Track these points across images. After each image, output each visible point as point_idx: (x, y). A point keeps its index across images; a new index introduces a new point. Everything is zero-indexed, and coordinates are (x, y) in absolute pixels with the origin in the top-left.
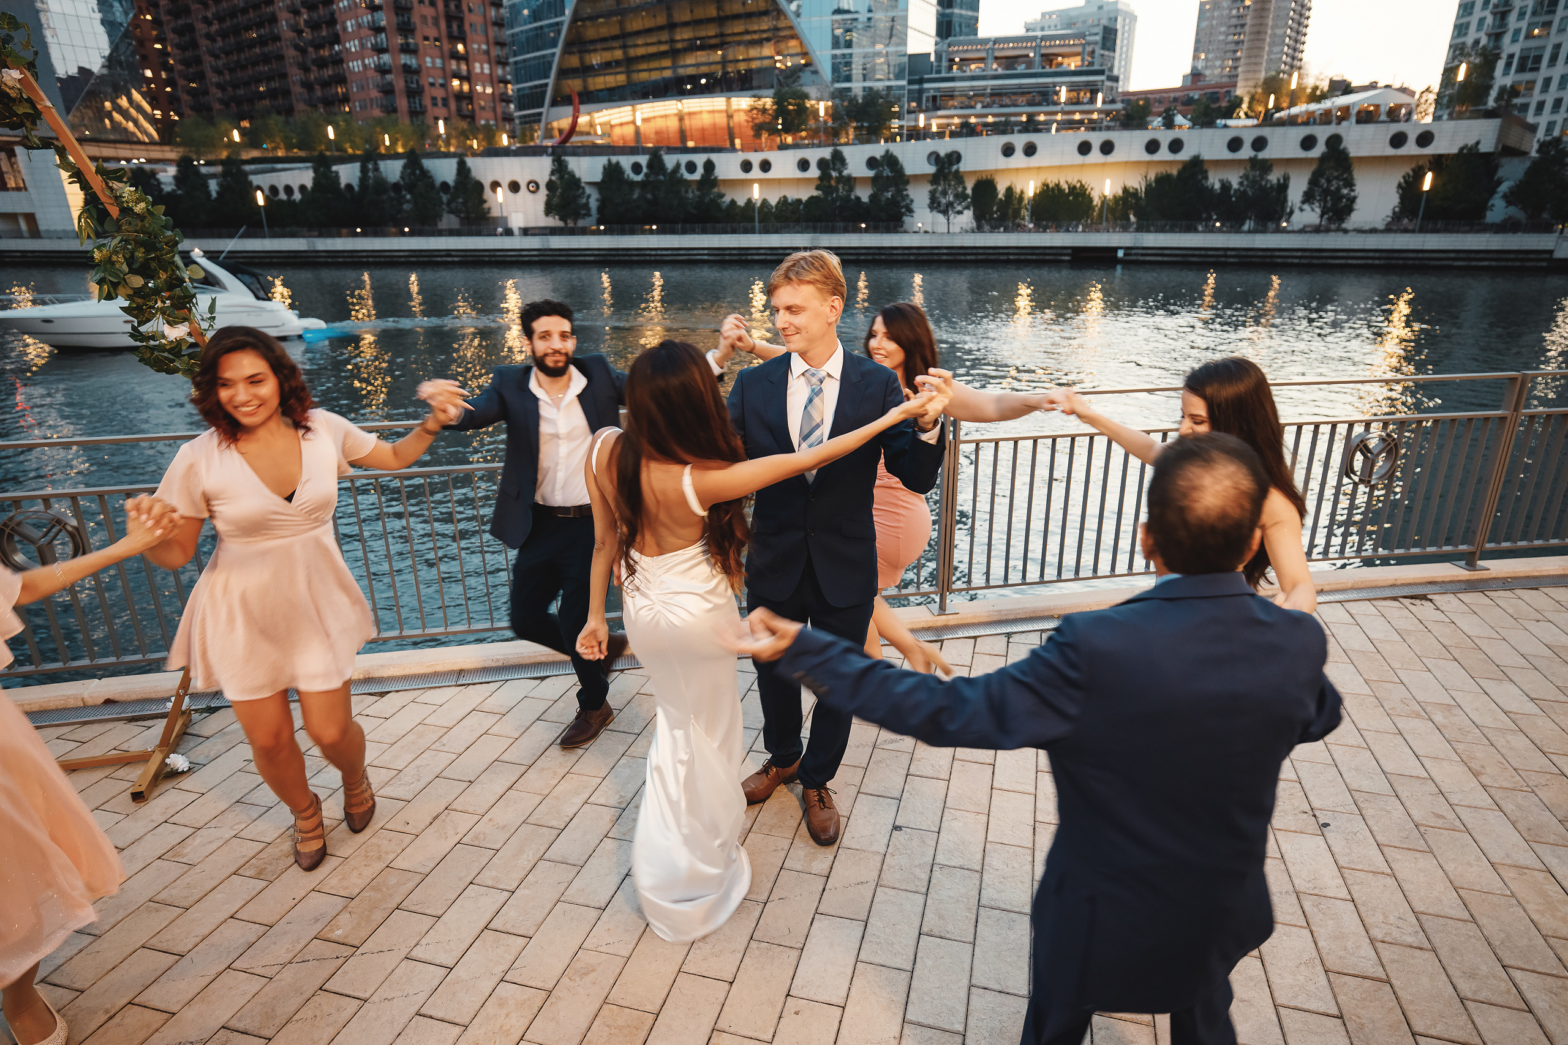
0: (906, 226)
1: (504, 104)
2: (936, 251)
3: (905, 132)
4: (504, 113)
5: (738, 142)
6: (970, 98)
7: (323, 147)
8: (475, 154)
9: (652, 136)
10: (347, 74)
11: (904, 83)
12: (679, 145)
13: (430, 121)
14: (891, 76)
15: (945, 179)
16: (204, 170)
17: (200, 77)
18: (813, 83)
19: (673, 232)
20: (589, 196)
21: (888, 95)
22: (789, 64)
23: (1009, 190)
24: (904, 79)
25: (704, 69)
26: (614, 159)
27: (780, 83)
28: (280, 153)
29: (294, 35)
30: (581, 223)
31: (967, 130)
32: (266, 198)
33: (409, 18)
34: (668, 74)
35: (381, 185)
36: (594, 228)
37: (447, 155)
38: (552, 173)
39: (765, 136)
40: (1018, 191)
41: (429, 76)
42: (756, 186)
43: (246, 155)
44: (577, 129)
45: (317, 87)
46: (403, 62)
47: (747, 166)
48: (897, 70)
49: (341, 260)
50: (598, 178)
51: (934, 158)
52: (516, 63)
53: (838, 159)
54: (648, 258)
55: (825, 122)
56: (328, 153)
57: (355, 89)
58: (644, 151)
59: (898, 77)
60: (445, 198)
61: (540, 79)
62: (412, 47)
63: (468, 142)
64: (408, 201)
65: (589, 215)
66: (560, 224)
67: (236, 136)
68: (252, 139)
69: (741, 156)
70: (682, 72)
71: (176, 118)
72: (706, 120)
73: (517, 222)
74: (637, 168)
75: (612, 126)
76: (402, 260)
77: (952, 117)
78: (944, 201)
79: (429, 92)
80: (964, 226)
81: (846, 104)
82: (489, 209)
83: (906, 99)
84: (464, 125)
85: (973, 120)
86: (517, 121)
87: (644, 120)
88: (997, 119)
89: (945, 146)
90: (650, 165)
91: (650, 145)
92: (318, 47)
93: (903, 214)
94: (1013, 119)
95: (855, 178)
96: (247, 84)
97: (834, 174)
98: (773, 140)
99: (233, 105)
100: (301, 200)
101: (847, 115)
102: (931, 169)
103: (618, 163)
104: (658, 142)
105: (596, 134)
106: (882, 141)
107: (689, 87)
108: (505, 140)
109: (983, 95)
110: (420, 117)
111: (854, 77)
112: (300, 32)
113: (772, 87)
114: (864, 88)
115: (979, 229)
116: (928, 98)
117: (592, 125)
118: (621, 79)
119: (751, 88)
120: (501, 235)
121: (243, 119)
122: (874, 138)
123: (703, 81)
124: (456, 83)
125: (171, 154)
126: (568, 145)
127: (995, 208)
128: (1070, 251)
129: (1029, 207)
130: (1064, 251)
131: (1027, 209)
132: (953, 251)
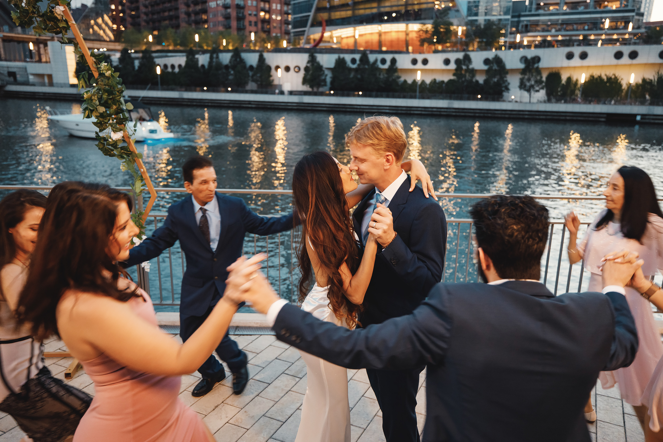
0: (505, 98)
1: (286, 25)
3: (507, 44)
4: (285, 30)
5: (410, 48)
6: (548, 26)
7: (192, 45)
8: (269, 51)
9: (364, 44)
10: (208, 9)
11: (509, 17)
12: (377, 49)
13: (247, 33)
14: (502, 13)
15: (530, 71)
16: (133, 55)
17: (137, 9)
18: (456, 17)
19: (370, 96)
20: (326, 75)
21: (499, 24)
22: (443, 6)
23: (569, 79)
24: (509, 15)
25: (395, 9)
26: (342, 56)
27: (437, 17)
28: (171, 48)
30: (321, 89)
31: (545, 44)
32: (162, 71)
34: (375, 11)
35: (219, 66)
36: (328, 92)
37: (254, 51)
38: (308, 62)
39: (426, 45)
40: (574, 79)
41: (249, 10)
42: (419, 73)
43: (155, 48)
44: (324, 39)
45: (193, 15)
46: (237, 3)
47: (414, 62)
48: (505, 10)
49: (195, 104)
50: (332, 65)
51: (524, 59)
52: (294, 4)
53: (467, 59)
54: (355, 110)
55: (461, 38)
56: (194, 49)
57: (211, 16)
58: (358, 52)
59: (506, 13)
60: (251, 73)
61: (306, 12)
63: (266, 45)
64: (232, 75)
65: (325, 85)
66: (310, 89)
67: (150, 38)
68: (158, 40)
69: (412, 56)
70: (383, 10)
71: (123, 29)
72: (394, 36)
73: (287, 87)
74: (353, 61)
75: (342, 38)
76: (226, 105)
77: (536, 36)
78: (528, 84)
79: (248, 18)
80: (540, 99)
81: (474, 28)
82: (273, 80)
83: (509, 27)
84: (264, 36)
85: (549, 38)
86: (292, 35)
87: (360, 36)
88: (564, 38)
89: (531, 53)
90: (361, 60)
91: (362, 49)
93: (503, 91)
94: (574, 38)
95: (476, 71)
96: (158, 13)
97: (464, 67)
98: (430, 48)
99: (151, 23)
100: (179, 72)
101: (474, 35)
102: (522, 66)
103: (343, 59)
104: (366, 47)
105: (333, 42)
106: (494, 50)
107: (386, 18)
108: (285, 44)
109: (556, 24)
110: (242, 32)
111: (480, 14)
113: (432, 18)
114: (485, 20)
115: (549, 100)
116: (522, 26)
117: (331, 37)
118: (349, 13)
119: (420, 19)
120: (278, 94)
121: (154, 30)
122: (489, 47)
123: (394, 15)
124: (262, 14)
125: (119, 47)
126: (318, 47)
127: (559, 89)
128: (605, 116)
129: (581, 89)
130: (602, 115)
131: (579, 90)
132: (532, 113)
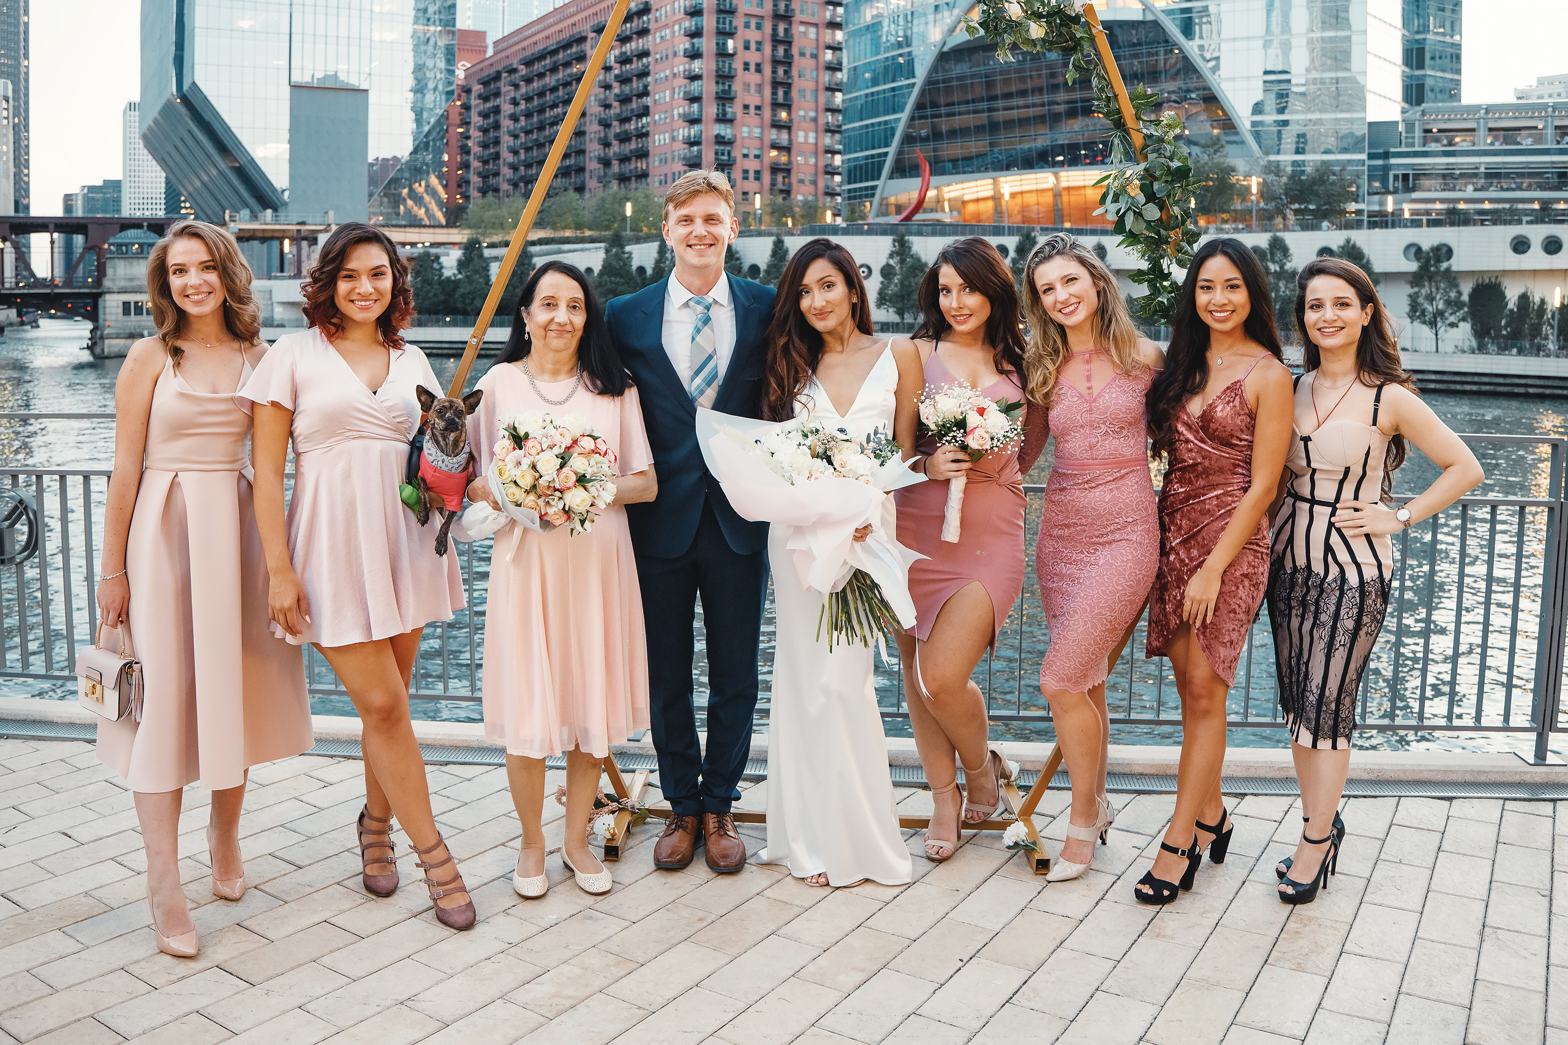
4: (827, 187)
6: (1456, 177)
7: (619, 225)
8: (791, 233)
9: (1022, 214)
10: (651, 149)
11: (1364, 156)
14: (1347, 147)
15: (1430, 279)
18: (1239, 155)
21: (1342, 171)
23: (1524, 298)
24: (1361, 151)
28: (568, 233)
29: (602, 109)
33: (730, 86)
37: (764, 233)
38: (891, 256)
40: (1537, 300)
41: (743, 147)
44: (925, 205)
45: (615, 163)
46: (716, 132)
48: (1354, 140)
51: (1414, 251)
52: (849, 131)
53: (1279, 248)
55: (1258, 202)
56: (623, 232)
57: (657, 163)
58: (1011, 232)
59: (1355, 149)
61: (879, 147)
62: (729, 116)
63: (783, 220)
66: (895, 318)
71: (462, 201)
75: (965, 203)
77: (1432, 201)
78: (1429, 309)
79: (741, 164)
81: (1284, 180)
84: (778, 200)
85: (1462, 206)
86: (844, 196)
87: (1013, 195)
88: (1497, 206)
89: (1428, 238)
90: (1019, 249)
91: (1021, 224)
92: (624, 120)
94: (1520, 206)
97: (1273, 267)
99: (521, 185)
101: (1286, 194)
104: (1028, 221)
105: (943, 211)
108: (828, 217)
109: (1475, 175)
112: (607, 106)
115: (1480, 347)
116: (1396, 176)
117: (939, 200)
118: (982, 146)
124: (773, 154)
125: (457, 236)
126: (913, 222)
127: (1503, 322)
129: (1555, 323)
131: (1552, 327)
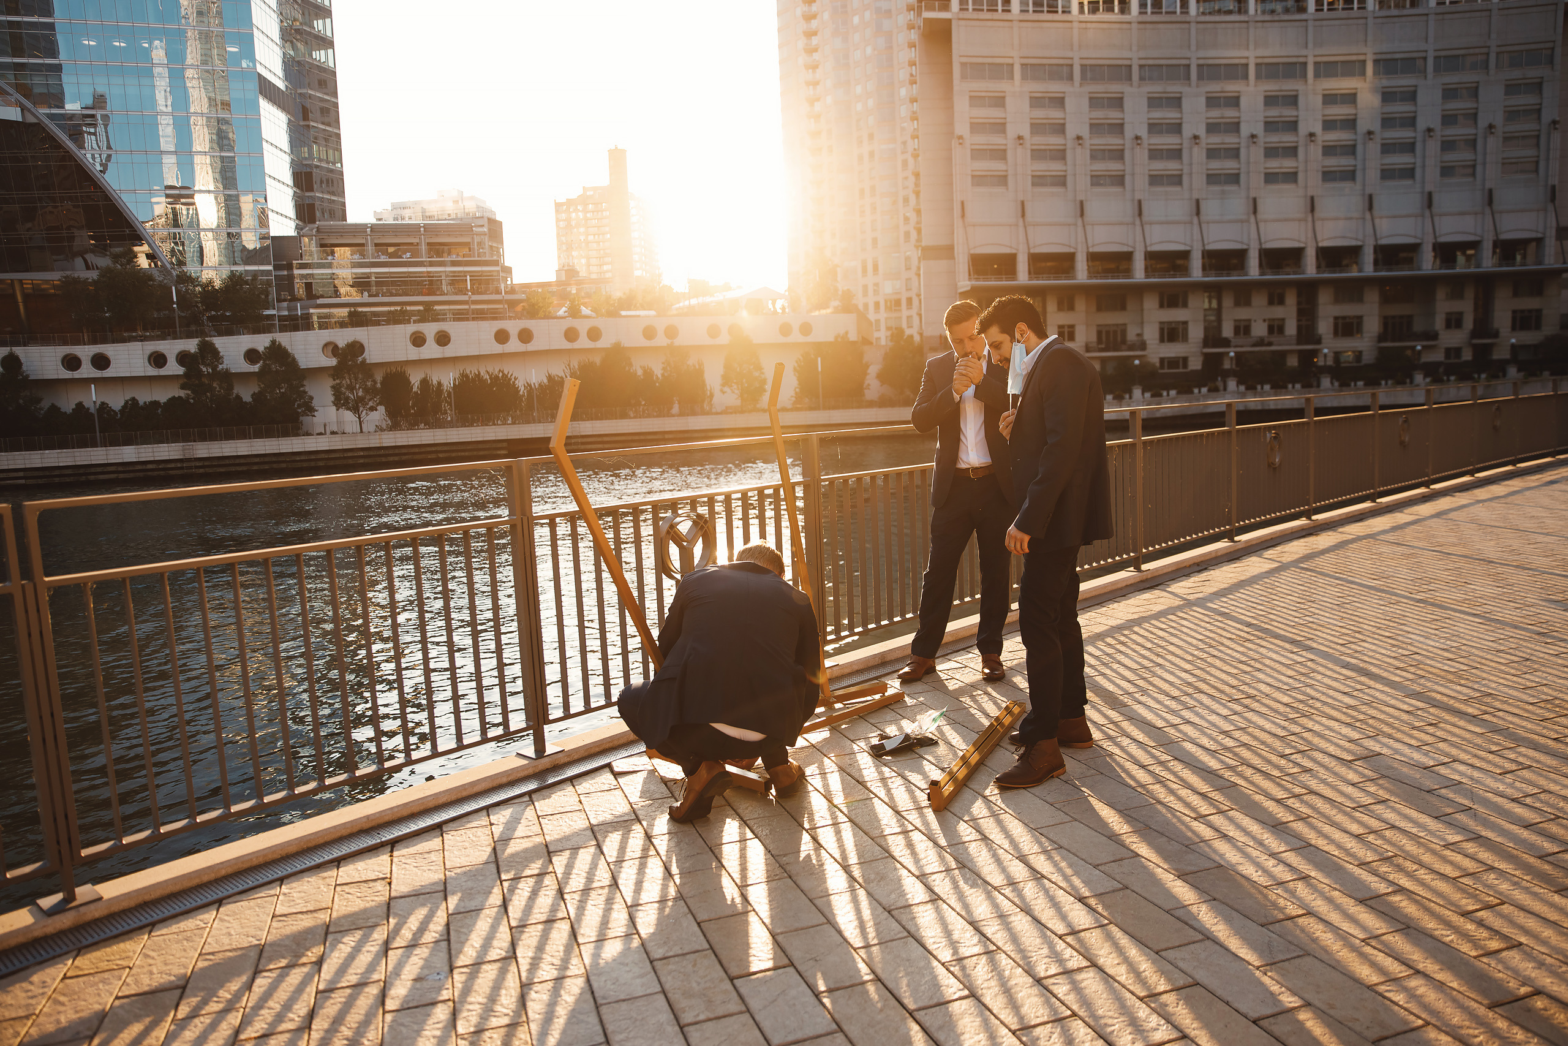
0: (308, 428)
2: (350, 454)
3: (278, 321)
11: (270, 267)
21: (252, 281)
23: (425, 382)
24: (270, 264)
31: (360, 320)
40: (434, 382)
42: (90, 387)
47: (72, 363)
48: (263, 253)
51: (332, 349)
59: (264, 261)
69: (62, 350)
77: (335, 306)
83: (274, 286)
89: (340, 337)
93: (301, 414)
94: (408, 308)
95: (234, 374)
102: (331, 362)
109: (369, 283)
114: (224, 274)
115: (394, 427)
116: (300, 285)
122: (250, 328)
127: (411, 402)
128: (505, 445)
129: (450, 399)
130: (500, 445)
131: (448, 401)
132: (371, 453)
